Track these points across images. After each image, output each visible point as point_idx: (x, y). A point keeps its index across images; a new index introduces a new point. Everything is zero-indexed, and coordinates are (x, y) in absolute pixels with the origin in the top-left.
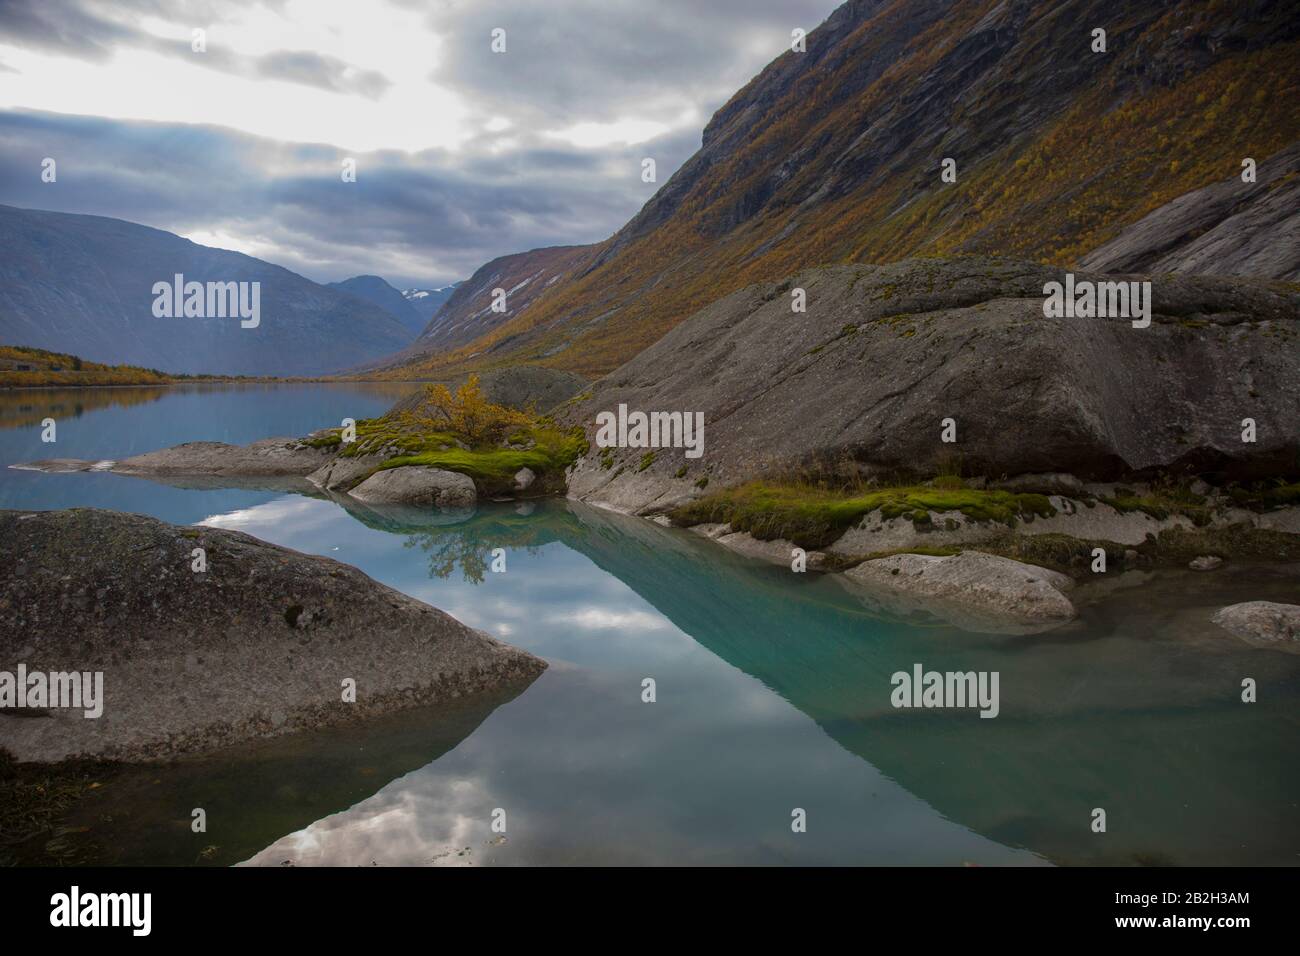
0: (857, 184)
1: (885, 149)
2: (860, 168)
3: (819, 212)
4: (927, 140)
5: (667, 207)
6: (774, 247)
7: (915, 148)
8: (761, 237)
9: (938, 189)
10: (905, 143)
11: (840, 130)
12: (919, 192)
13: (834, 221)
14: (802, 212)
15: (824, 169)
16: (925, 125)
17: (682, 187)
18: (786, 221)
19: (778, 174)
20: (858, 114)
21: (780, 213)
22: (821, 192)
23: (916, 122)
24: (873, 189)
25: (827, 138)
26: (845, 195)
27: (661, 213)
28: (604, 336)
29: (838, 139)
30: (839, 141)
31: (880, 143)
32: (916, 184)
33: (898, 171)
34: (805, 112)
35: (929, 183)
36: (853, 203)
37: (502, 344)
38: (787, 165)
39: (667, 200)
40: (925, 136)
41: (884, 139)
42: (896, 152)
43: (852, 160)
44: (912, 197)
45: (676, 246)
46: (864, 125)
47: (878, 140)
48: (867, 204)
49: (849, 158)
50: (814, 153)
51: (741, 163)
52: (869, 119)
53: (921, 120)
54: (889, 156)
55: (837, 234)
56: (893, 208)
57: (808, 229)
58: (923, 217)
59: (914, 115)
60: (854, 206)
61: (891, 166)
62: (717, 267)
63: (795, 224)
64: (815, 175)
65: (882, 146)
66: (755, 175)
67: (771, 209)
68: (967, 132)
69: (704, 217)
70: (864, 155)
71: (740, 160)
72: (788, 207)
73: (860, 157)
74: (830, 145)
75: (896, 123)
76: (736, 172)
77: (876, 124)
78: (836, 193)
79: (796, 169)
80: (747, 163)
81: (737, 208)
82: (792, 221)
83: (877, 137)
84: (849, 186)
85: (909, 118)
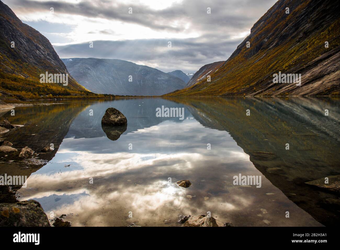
0: (283, 42)
1: (291, 32)
2: (283, 38)
3: (272, 50)
4: (302, 28)
5: (239, 51)
6: (259, 61)
7: (298, 31)
8: (257, 58)
9: (302, 42)
10: (296, 29)
11: (280, 27)
12: (297, 43)
13: (275, 53)
14: (268, 50)
15: (275, 39)
16: (302, 24)
17: (243, 45)
18: (264, 53)
19: (265, 40)
20: (285, 22)
21: (263, 51)
22: (273, 45)
23: (300, 23)
24: (286, 43)
25: (277, 30)
26: (279, 45)
27: (238, 52)
28: (215, 85)
29: (279, 30)
30: (280, 30)
31: (289, 30)
32: (297, 41)
33: (293, 38)
34: (274, 22)
35: (300, 41)
36: (280, 47)
37: (194, 87)
38: (267, 38)
39: (239, 49)
40: (302, 27)
41: (291, 29)
42: (294, 32)
43: (281, 36)
44: (295, 45)
45: (238, 61)
46: (287, 25)
47: (289, 29)
48: (284, 47)
49: (281, 35)
50: (273, 34)
51: (256, 38)
52: (288, 23)
53: (301, 23)
54: (292, 33)
55: (274, 56)
56: (290, 48)
57: (268, 55)
58: (295, 51)
59: (299, 22)
60: (280, 48)
61: (291, 37)
62: (245, 66)
63: (265, 54)
64: (273, 40)
65: (290, 31)
66: (259, 41)
67: (261, 50)
68: (311, 25)
69: (246, 53)
70: (285, 34)
71: (256, 37)
72: (265, 49)
73: (284, 34)
74: (277, 32)
75: (294, 24)
76: (255, 41)
77: (289, 25)
78: (277, 45)
79: (269, 39)
80: (257, 38)
81: (254, 50)
82: (265, 53)
83: (289, 28)
84: (280, 43)
85: (298, 22)
